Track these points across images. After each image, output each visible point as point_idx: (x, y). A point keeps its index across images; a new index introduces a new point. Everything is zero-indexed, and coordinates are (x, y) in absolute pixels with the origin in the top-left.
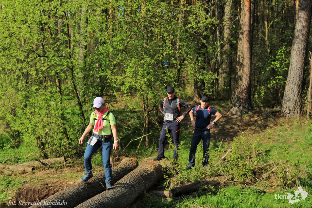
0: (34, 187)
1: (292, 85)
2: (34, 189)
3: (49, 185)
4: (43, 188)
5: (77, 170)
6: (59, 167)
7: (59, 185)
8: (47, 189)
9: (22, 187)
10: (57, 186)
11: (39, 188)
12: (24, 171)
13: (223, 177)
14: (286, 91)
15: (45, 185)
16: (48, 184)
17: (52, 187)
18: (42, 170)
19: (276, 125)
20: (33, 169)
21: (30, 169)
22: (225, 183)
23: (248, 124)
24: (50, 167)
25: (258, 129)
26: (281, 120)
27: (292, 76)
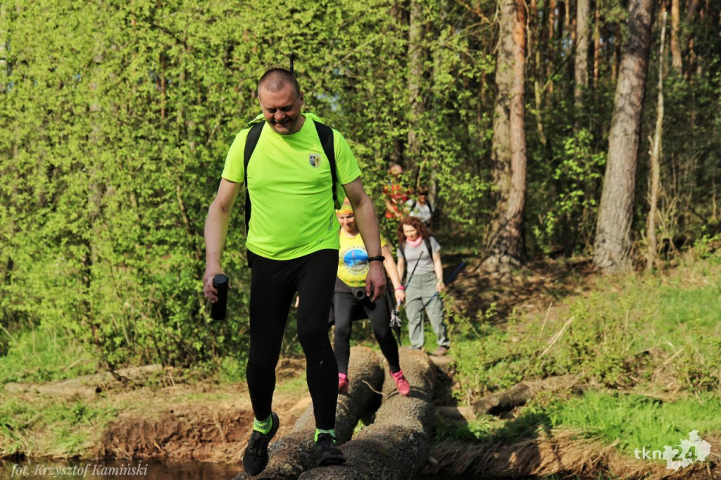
0: (144, 417)
1: (614, 208)
2: (145, 422)
3: (177, 413)
4: (164, 418)
5: (202, 389)
6: (157, 383)
7: (201, 412)
8: (173, 420)
9: (116, 420)
10: (196, 413)
11: (157, 419)
12: (77, 395)
13: (565, 377)
14: (603, 220)
15: (166, 412)
16: (172, 412)
17: (183, 416)
18: (121, 391)
19: (587, 289)
20: (98, 390)
21: (91, 392)
22: (573, 387)
23: (528, 290)
24: (136, 385)
25: (550, 297)
26: (594, 279)
27: (614, 189)
